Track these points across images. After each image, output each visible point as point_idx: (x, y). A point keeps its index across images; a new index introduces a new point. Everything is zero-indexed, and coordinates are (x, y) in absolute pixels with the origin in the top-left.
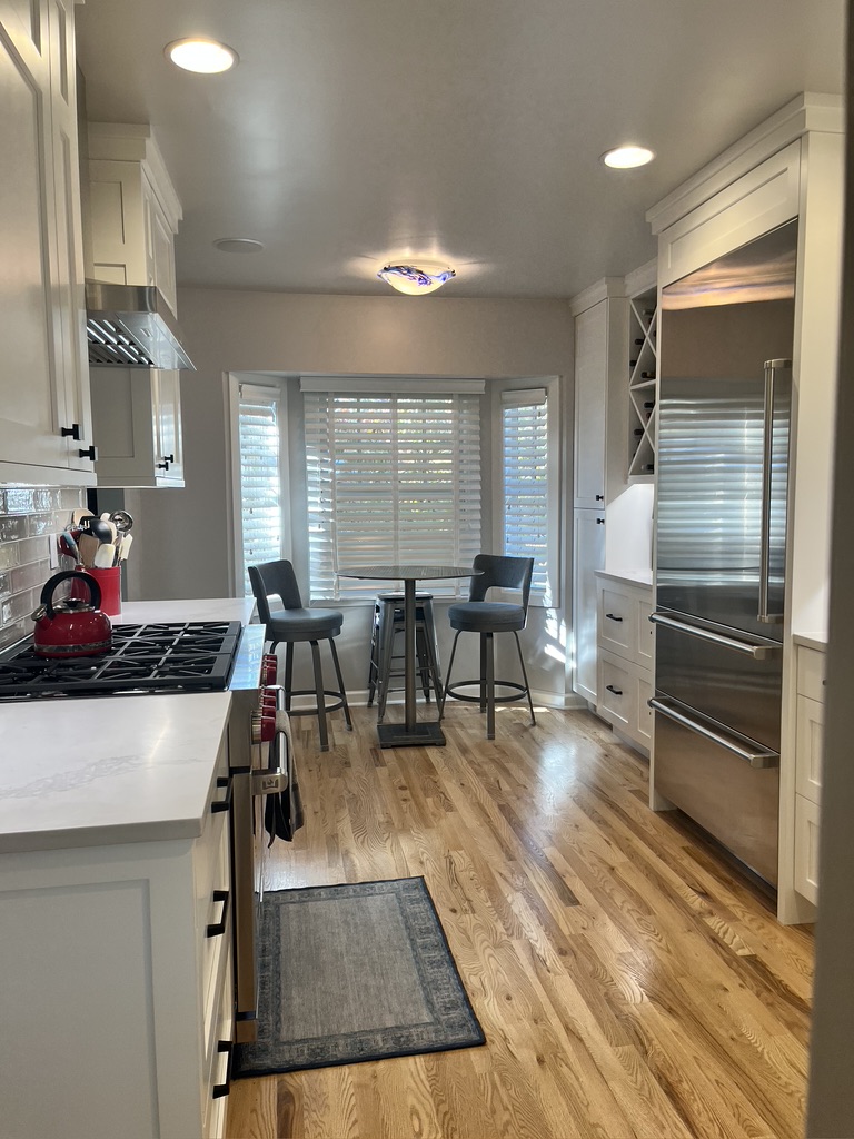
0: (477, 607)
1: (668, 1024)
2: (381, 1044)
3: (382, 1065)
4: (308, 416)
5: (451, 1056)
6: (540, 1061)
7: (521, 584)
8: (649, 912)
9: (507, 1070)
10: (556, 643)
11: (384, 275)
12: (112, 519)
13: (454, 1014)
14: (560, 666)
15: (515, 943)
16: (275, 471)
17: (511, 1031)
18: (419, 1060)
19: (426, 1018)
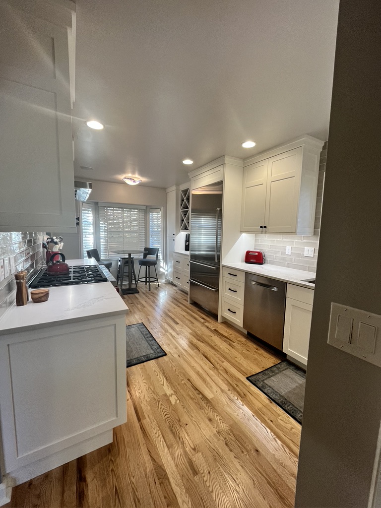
0: (145, 260)
1: (202, 344)
2: (143, 359)
3: (145, 363)
4: (100, 212)
5: (160, 359)
6: (179, 356)
7: (156, 254)
8: (194, 324)
9: (173, 359)
10: (163, 268)
11: (124, 179)
12: (57, 238)
13: (159, 350)
14: (163, 273)
15: (168, 334)
16: (91, 226)
17: (171, 351)
18: (153, 360)
19: (152, 352)
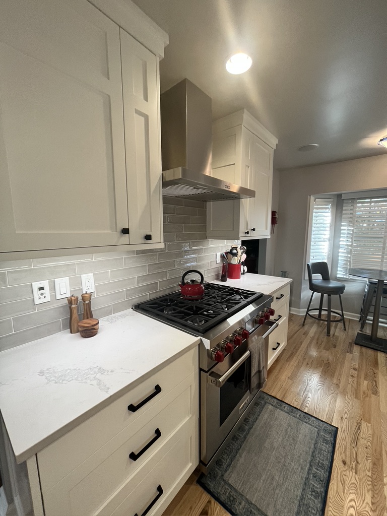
4: (344, 208)
11: (380, 143)
12: (240, 248)
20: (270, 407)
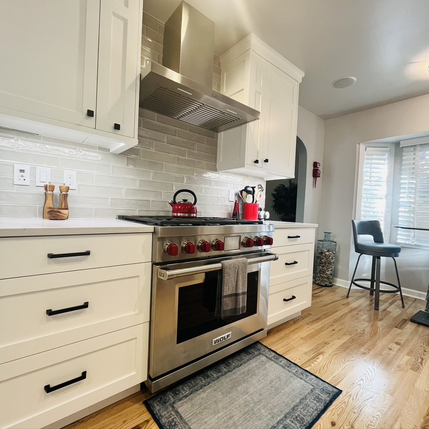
4: (404, 157)
20: (264, 358)
